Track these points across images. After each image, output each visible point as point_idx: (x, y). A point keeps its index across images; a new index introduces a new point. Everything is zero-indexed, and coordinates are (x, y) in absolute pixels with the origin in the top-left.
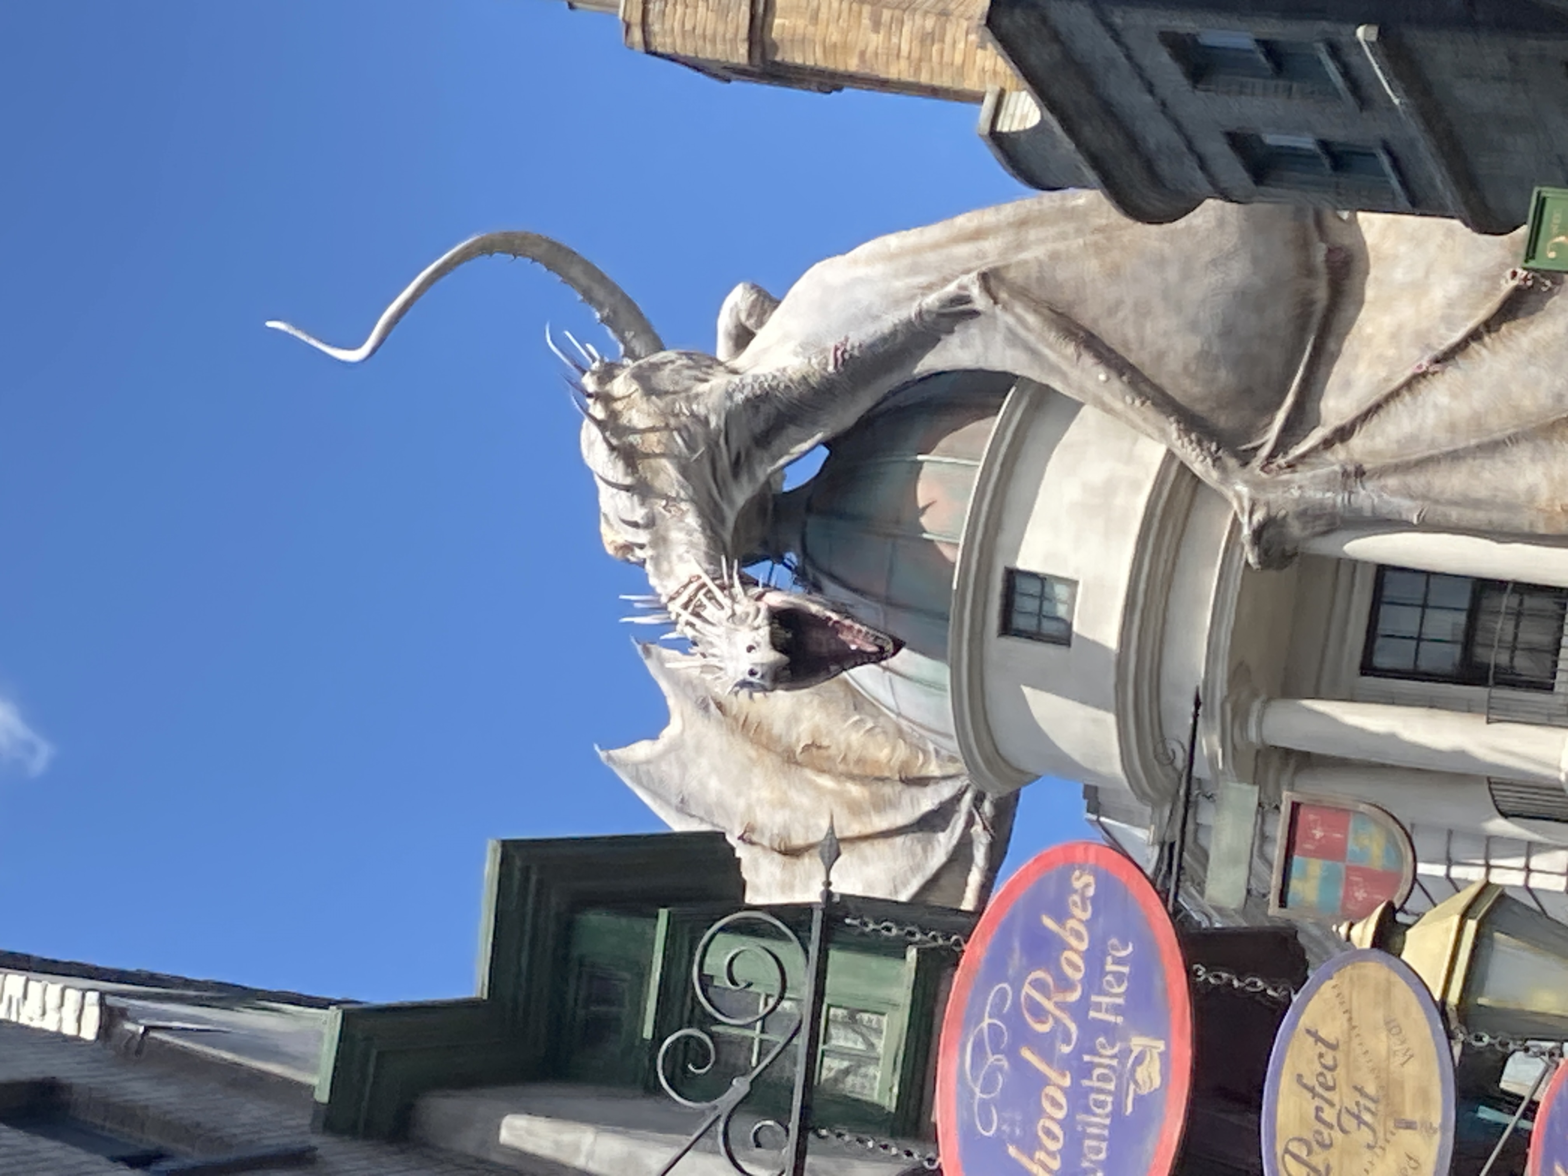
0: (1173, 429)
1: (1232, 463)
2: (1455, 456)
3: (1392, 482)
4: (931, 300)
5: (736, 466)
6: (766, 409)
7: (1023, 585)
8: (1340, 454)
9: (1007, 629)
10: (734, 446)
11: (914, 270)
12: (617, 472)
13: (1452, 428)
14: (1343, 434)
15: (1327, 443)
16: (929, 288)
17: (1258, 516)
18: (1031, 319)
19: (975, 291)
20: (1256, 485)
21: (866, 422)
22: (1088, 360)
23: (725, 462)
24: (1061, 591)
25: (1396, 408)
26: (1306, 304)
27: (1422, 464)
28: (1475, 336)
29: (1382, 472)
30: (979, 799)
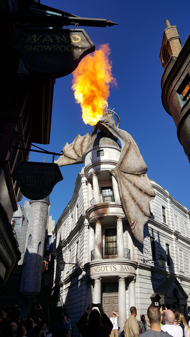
1: (119, 167)
9: (98, 151)
10: (109, 124)
13: (128, 186)
14: (124, 176)
17: (114, 170)
18: (127, 147)
19: (128, 142)
22: (125, 152)
26: (135, 172)
28: (137, 187)
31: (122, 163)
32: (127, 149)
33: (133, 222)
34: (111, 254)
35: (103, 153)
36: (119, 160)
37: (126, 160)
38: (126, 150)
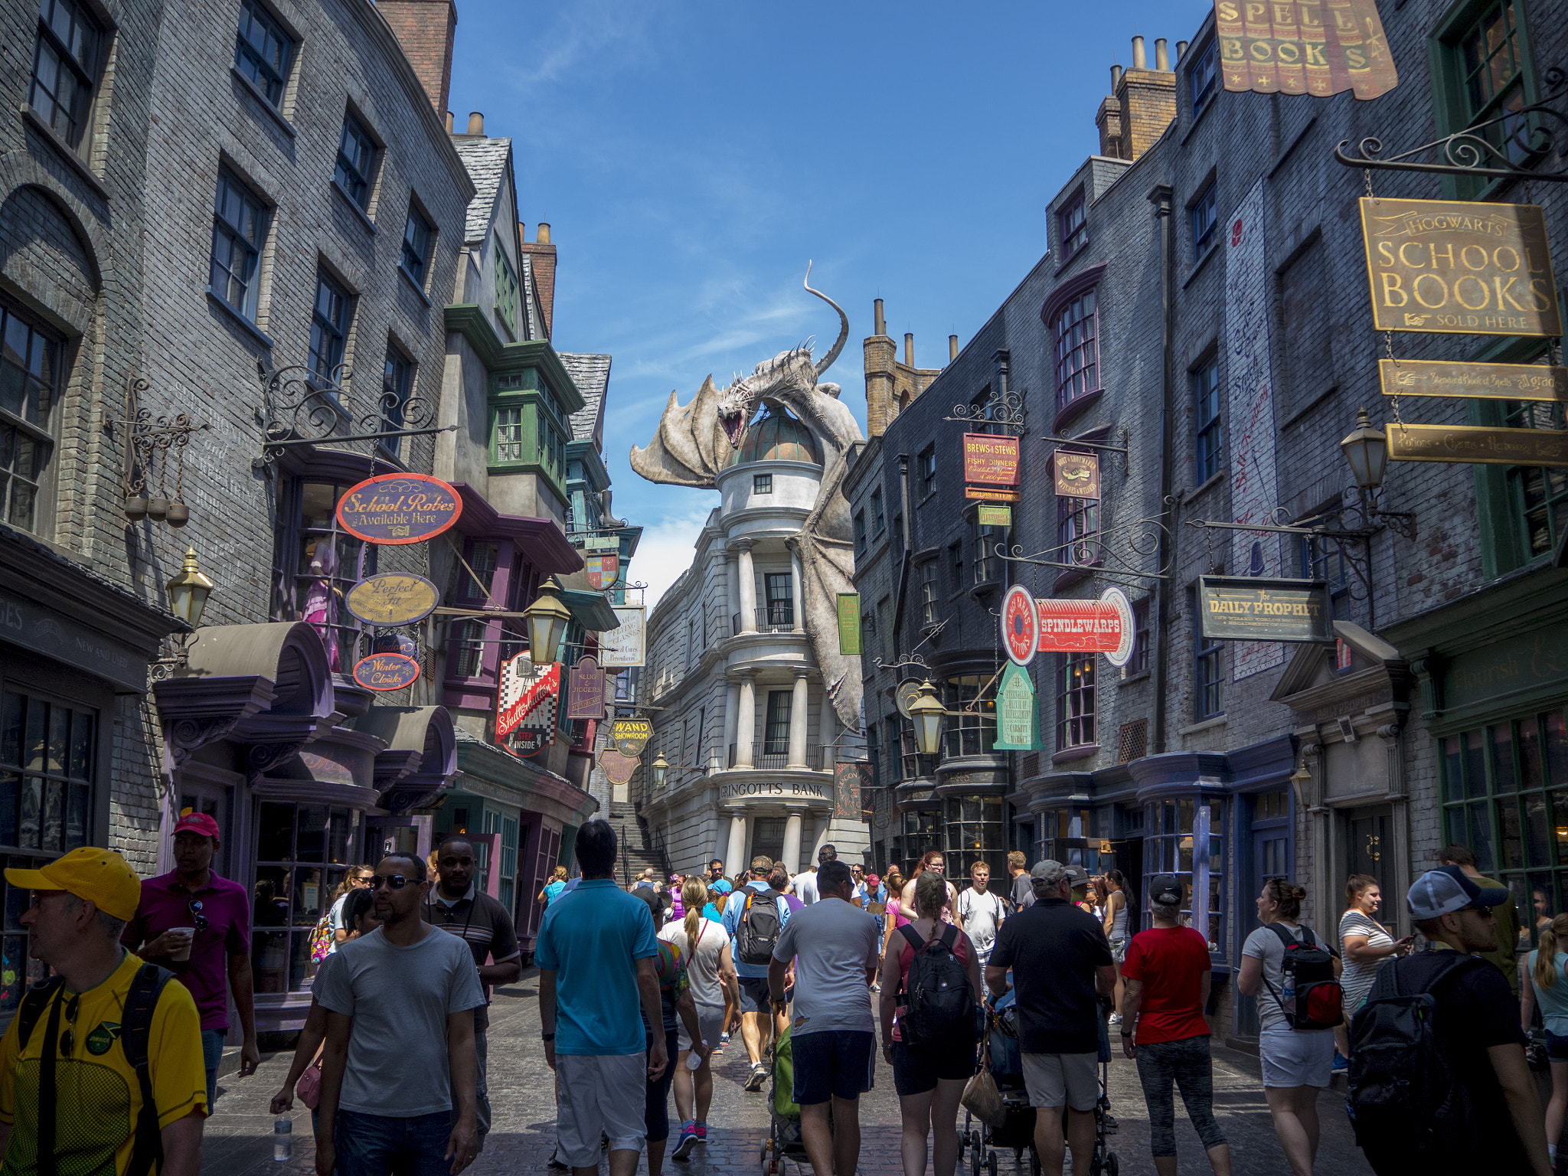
0: (817, 511)
1: (811, 528)
2: (823, 587)
3: (813, 572)
4: (840, 439)
5: (786, 395)
6: (802, 400)
7: (768, 479)
8: (818, 556)
9: (756, 477)
10: (791, 393)
11: (848, 433)
12: (777, 362)
14: (824, 556)
15: (821, 553)
16: (843, 437)
17: (798, 538)
20: (805, 537)
21: (806, 428)
22: (831, 485)
23: (785, 391)
24: (768, 487)
25: (834, 569)
27: (819, 578)
29: (816, 569)
30: (713, 479)
31: (820, 516)
32: (837, 474)
33: (833, 683)
34: (781, 753)
35: (771, 484)
36: (815, 509)
37: (835, 507)
38: (834, 479)
